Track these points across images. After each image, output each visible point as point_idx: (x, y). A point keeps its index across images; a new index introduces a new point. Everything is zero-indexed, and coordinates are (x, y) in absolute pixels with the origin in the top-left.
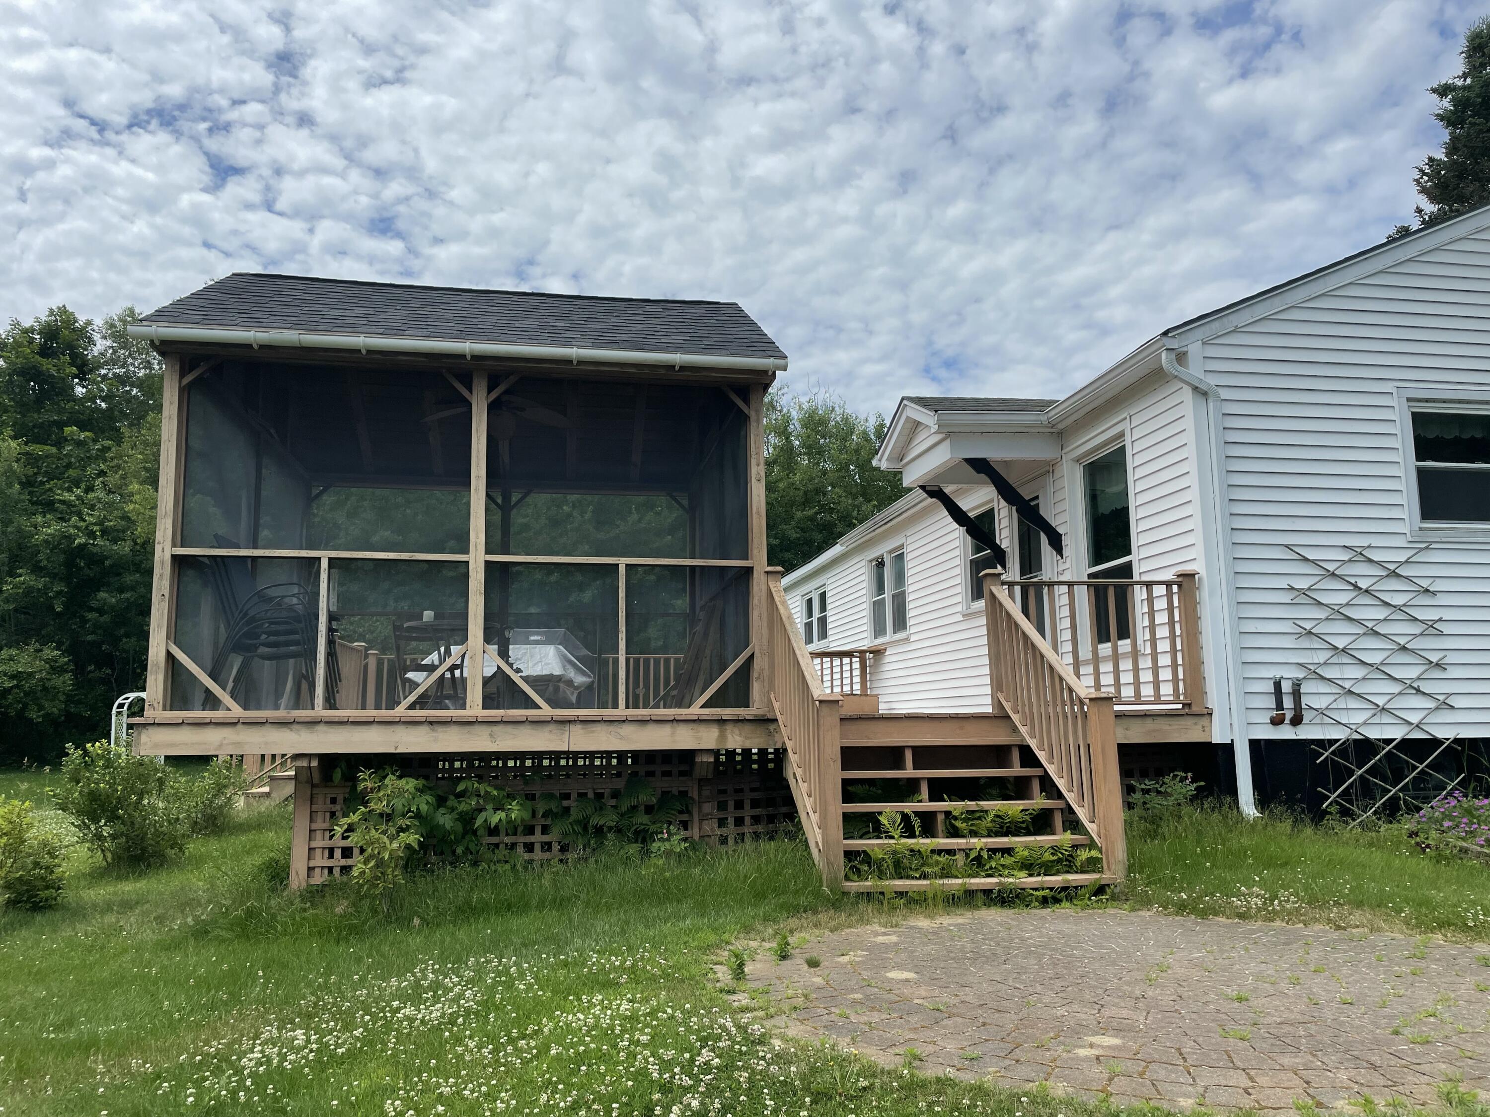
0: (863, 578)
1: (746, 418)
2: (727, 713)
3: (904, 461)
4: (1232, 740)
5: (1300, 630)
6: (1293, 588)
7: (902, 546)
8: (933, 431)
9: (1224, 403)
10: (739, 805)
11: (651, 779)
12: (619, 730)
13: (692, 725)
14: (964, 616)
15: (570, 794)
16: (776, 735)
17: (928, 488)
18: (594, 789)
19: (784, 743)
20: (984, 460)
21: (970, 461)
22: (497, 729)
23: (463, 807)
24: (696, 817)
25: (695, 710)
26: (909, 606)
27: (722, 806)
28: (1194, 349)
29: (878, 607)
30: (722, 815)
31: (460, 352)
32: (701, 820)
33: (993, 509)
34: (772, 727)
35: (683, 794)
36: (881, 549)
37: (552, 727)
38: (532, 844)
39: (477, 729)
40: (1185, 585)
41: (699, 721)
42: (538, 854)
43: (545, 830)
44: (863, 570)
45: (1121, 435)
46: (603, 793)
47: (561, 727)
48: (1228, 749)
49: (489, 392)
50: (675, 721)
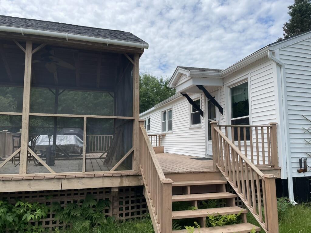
0: (160, 116)
1: (133, 65)
2: (124, 172)
3: (177, 86)
4: (287, 178)
5: (306, 142)
6: (304, 129)
7: (171, 108)
8: (188, 76)
9: (286, 69)
10: (127, 203)
11: (95, 195)
12: (82, 181)
13: (110, 178)
14: (189, 129)
15: (64, 202)
16: (141, 181)
17: (183, 93)
18: (73, 200)
19: (144, 184)
20: (202, 86)
21: (197, 86)
22: (31, 182)
23: (18, 212)
24: (111, 208)
25: (112, 172)
26: (173, 124)
27: (121, 203)
28: (277, 51)
29: (164, 124)
30: (121, 206)
31: (19, 32)
32: (113, 209)
33: (199, 100)
34: (140, 178)
35: (107, 200)
36: (166, 109)
37: (55, 181)
38: (49, 221)
39: (23, 182)
40: (273, 127)
41: (113, 176)
42: (51, 225)
43: (54, 216)
44: (160, 114)
45: (247, 79)
46: (77, 201)
47: (58, 180)
48: (286, 181)
49: (33, 50)
50: (104, 177)
